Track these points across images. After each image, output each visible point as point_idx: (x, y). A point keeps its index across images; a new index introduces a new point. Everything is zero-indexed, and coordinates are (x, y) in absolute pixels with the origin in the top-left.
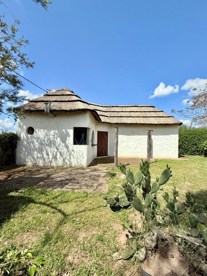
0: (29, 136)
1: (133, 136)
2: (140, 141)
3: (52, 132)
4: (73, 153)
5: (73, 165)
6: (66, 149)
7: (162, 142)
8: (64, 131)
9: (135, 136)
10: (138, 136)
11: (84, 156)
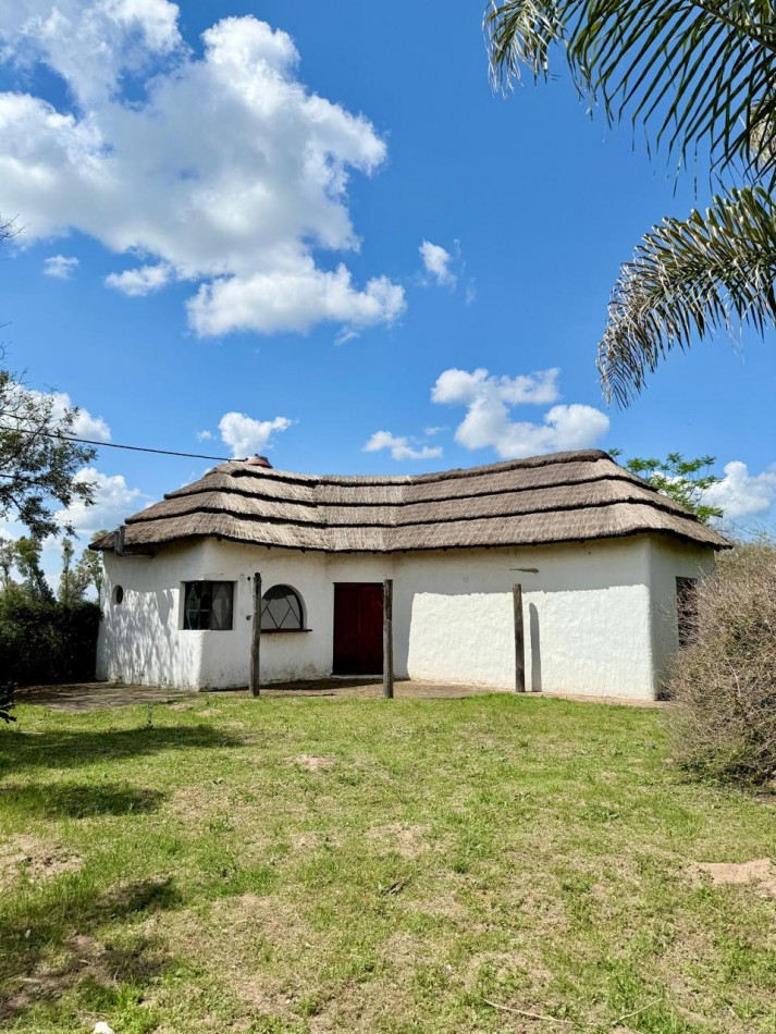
0: (115, 607)
1: (466, 596)
2: (492, 615)
3: (148, 596)
4: (176, 649)
5: (176, 686)
6: (165, 639)
7: (576, 623)
8: (165, 592)
9: (473, 595)
10: (482, 594)
11: (194, 659)
